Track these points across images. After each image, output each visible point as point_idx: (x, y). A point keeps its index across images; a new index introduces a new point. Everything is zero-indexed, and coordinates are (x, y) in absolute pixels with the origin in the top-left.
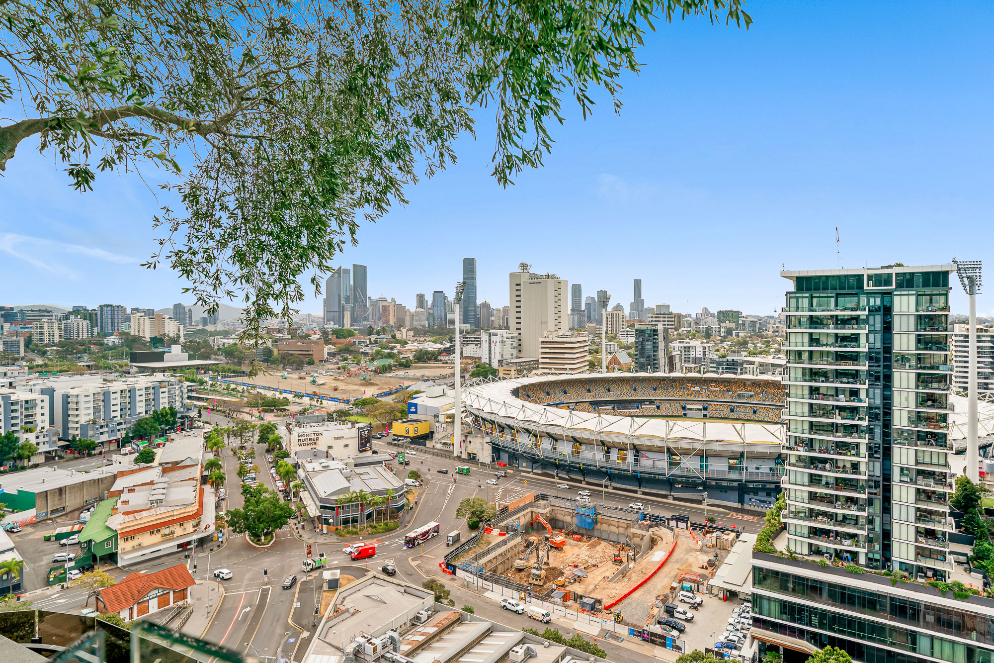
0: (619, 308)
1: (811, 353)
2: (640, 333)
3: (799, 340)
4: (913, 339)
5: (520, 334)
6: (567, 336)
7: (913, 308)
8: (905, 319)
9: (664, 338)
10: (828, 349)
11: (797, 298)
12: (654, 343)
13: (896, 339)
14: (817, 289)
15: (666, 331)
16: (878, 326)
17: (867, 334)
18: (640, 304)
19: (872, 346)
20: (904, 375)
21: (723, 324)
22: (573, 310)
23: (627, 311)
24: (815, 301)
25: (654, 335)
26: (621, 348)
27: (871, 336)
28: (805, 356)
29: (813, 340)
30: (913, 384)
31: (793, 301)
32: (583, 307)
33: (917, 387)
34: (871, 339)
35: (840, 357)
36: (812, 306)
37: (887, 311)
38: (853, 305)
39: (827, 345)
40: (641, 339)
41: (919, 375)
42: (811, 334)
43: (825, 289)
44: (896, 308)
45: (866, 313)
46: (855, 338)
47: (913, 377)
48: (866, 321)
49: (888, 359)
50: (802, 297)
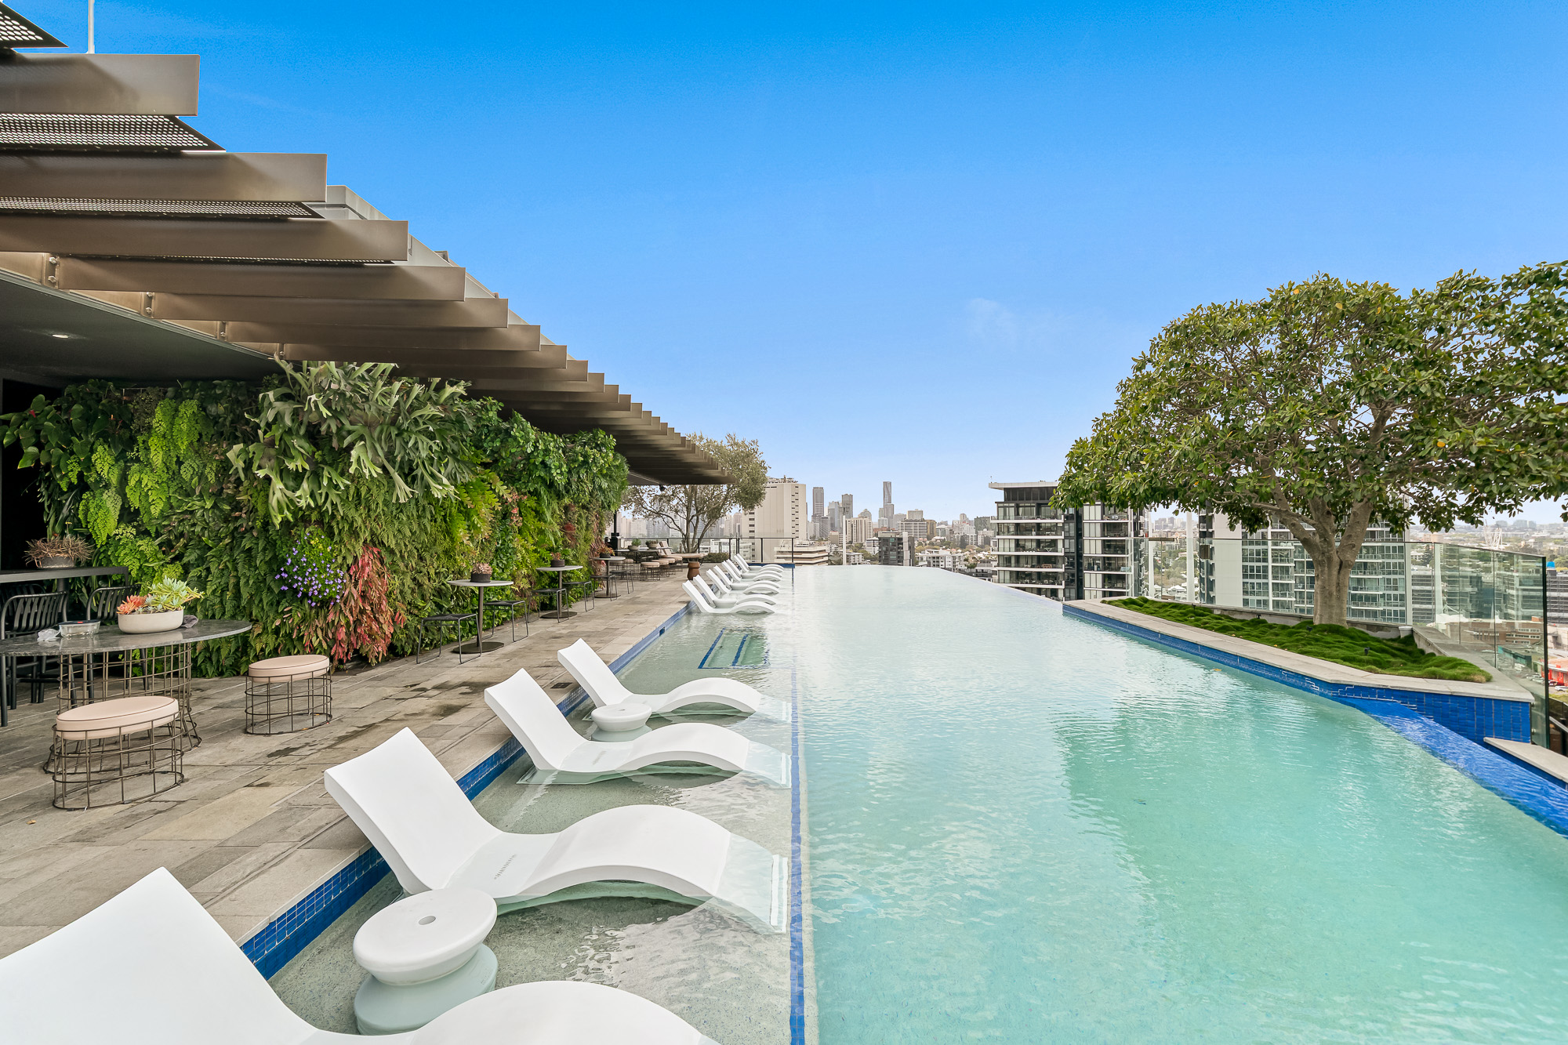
0: (866, 514)
1: (1018, 557)
2: (883, 541)
3: (1007, 545)
4: (1099, 544)
5: (753, 544)
6: (804, 546)
7: (1099, 517)
8: (1092, 526)
9: (910, 547)
10: (1031, 553)
11: (1005, 507)
12: (899, 553)
13: (1086, 543)
14: (1021, 499)
15: (911, 540)
16: (1073, 533)
17: (1063, 540)
18: (890, 511)
19: (1067, 550)
20: (1093, 576)
21: (981, 532)
22: (814, 516)
23: (875, 519)
24: (1021, 509)
25: (899, 544)
26: (866, 559)
27: (1067, 541)
28: (1013, 561)
29: (1019, 545)
30: (1100, 584)
31: (1001, 510)
32: (826, 514)
33: (1103, 587)
34: (1067, 546)
35: (1041, 561)
36: (1018, 514)
37: (1078, 518)
38: (1052, 514)
39: (1030, 550)
40: (884, 549)
41: (1104, 575)
42: (1017, 541)
43: (1028, 499)
44: (1086, 517)
45: (1062, 521)
46: (1054, 543)
47: (1100, 578)
48: (1063, 528)
49: (1080, 565)
50: (1009, 507)
